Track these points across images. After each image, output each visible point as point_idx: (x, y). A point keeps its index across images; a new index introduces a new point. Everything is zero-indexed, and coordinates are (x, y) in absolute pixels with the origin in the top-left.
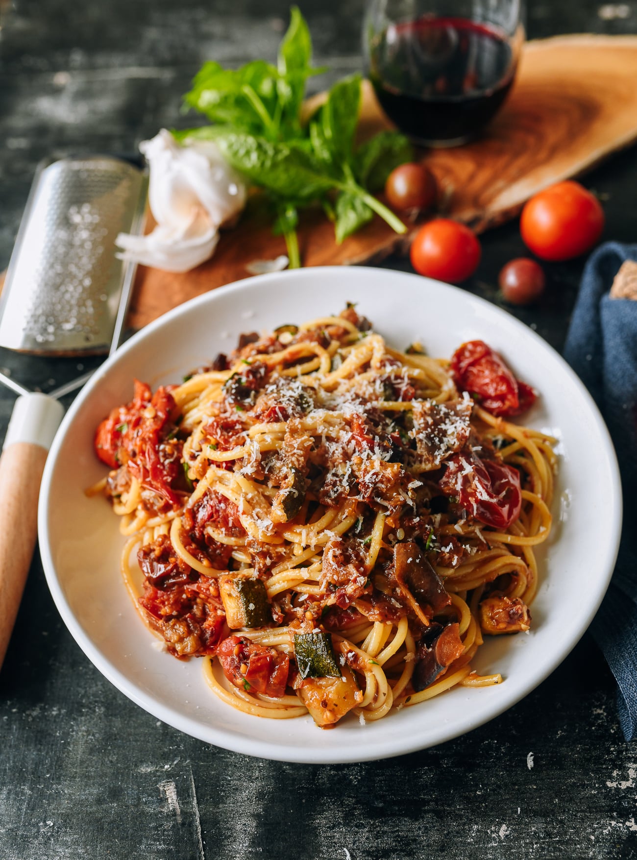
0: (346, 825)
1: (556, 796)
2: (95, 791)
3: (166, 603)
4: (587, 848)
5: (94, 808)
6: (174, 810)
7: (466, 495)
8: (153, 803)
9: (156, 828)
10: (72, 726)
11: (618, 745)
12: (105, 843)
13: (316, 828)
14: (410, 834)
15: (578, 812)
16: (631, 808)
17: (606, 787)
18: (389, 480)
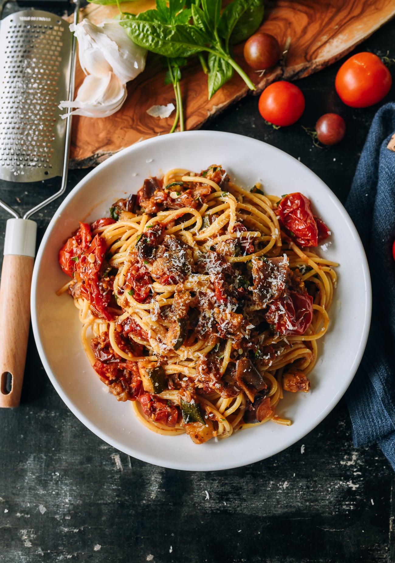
0: (207, 479)
1: (314, 468)
2: (79, 458)
3: (109, 370)
4: (326, 495)
5: (79, 467)
6: (120, 469)
7: (280, 325)
8: (109, 465)
9: (111, 478)
10: (63, 423)
11: (349, 442)
12: (86, 485)
13: (192, 481)
14: (239, 485)
15: (324, 476)
16: (351, 475)
17: (340, 464)
18: (235, 326)
